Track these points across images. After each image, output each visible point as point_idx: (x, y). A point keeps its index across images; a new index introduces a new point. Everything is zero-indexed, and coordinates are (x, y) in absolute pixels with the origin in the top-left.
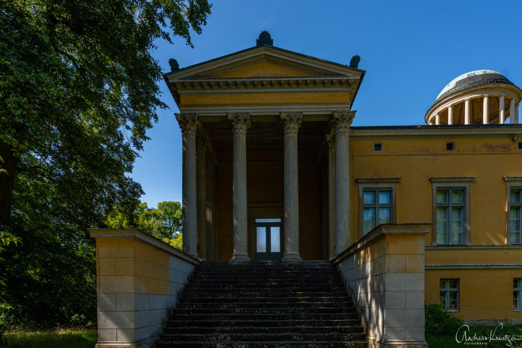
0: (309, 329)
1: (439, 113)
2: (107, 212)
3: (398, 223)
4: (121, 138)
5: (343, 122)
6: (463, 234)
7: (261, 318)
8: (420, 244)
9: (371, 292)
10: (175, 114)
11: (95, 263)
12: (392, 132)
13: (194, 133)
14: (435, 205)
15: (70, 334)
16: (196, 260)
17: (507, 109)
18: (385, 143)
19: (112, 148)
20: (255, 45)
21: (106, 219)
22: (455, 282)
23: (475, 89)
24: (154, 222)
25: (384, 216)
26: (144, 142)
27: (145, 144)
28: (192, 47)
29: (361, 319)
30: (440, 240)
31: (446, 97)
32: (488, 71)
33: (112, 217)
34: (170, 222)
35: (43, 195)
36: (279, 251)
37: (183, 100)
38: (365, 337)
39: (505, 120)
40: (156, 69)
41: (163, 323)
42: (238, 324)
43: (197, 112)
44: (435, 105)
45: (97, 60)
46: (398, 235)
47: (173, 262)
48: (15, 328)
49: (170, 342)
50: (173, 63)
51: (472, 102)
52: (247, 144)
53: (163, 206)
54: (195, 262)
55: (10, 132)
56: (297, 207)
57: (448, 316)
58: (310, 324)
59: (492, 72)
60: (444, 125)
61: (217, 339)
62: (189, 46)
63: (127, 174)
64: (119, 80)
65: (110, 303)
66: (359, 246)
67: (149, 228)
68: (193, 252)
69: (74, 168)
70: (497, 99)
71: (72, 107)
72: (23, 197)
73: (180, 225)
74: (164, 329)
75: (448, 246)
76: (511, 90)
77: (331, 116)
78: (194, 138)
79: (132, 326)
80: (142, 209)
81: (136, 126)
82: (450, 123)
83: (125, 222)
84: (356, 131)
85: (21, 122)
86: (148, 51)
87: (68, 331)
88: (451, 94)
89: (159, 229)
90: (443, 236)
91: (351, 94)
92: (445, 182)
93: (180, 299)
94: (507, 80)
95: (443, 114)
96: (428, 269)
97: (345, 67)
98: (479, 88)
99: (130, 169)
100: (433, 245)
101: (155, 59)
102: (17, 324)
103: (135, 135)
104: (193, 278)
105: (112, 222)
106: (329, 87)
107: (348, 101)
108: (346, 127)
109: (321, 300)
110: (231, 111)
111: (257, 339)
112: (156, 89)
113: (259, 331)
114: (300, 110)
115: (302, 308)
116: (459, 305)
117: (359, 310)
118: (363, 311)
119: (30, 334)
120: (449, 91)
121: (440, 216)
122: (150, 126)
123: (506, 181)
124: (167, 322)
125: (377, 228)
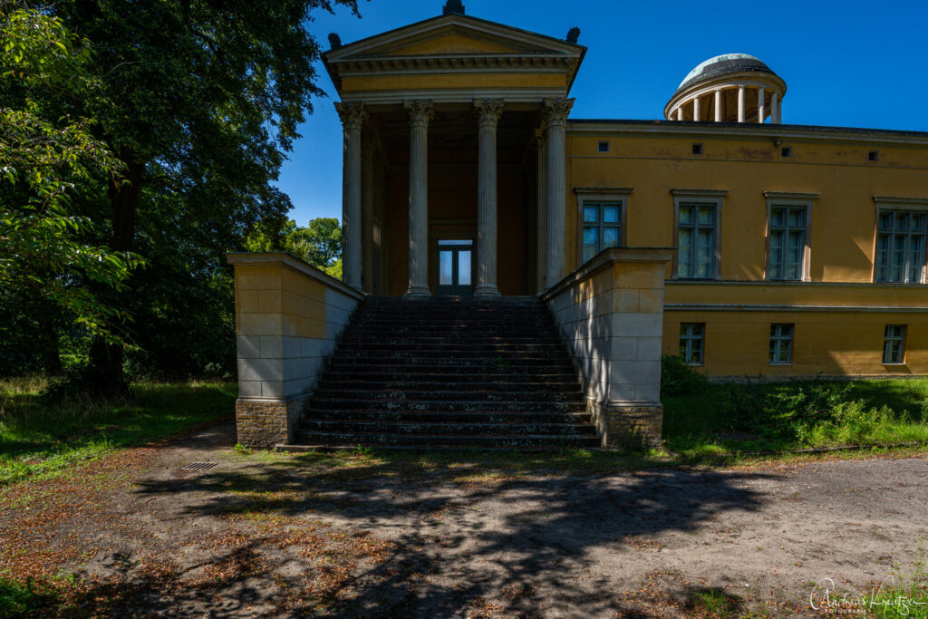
0: (508, 386)
1: (681, 106)
2: (247, 233)
3: (628, 245)
4: (265, 137)
5: (557, 112)
6: (712, 265)
7: (445, 370)
8: (658, 276)
9: (593, 339)
10: (335, 103)
11: (233, 299)
12: (622, 128)
13: (359, 127)
14: (677, 225)
15: (204, 387)
16: (359, 293)
17: (767, 105)
18: (614, 142)
19: (254, 150)
20: (441, 13)
21: (245, 241)
22: (699, 328)
23: (728, 77)
24: (305, 245)
25: (610, 237)
26: (293, 140)
27: (295, 143)
28: (360, 17)
29: (578, 373)
30: (682, 272)
31: (691, 86)
32: (744, 56)
33: (253, 238)
34: (324, 245)
35: (170, 212)
36: (469, 284)
37: (346, 85)
38: (582, 397)
39: (764, 119)
40: (312, 47)
41: (318, 375)
42: (416, 379)
43: (363, 100)
44: (676, 95)
45: (239, 40)
46: (631, 262)
47: (331, 297)
48: (141, 379)
49: (328, 400)
50: (334, 39)
51: (724, 93)
52: (429, 140)
53: (314, 224)
54: (359, 297)
55: (132, 134)
56: (495, 224)
57: (689, 371)
58: (510, 379)
59: (749, 57)
60: (688, 120)
61: (388, 396)
62: (355, 16)
63: (271, 183)
64: (264, 62)
65: (252, 347)
66: (578, 277)
67: (298, 253)
68: (356, 283)
69: (207, 177)
70: (755, 91)
71: (207, 99)
72: (148, 216)
73: (339, 249)
74: (319, 383)
75: (692, 279)
76: (772, 81)
77: (542, 104)
78: (358, 133)
79: (280, 378)
80: (290, 229)
81: (284, 120)
82: (696, 119)
83: (268, 245)
84: (574, 125)
85: (147, 121)
86: (303, 24)
87: (202, 384)
88: (698, 82)
89: (311, 254)
90: (685, 267)
91: (568, 76)
92: (690, 195)
93: (339, 345)
94: (767, 68)
95: (688, 108)
96: (667, 310)
97: (561, 41)
98: (732, 76)
99: (275, 176)
100: (674, 278)
101: (311, 34)
102: (144, 373)
103: (283, 132)
104: (356, 317)
105: (253, 245)
106: (539, 67)
107: (564, 85)
108: (562, 119)
109: (525, 349)
110: (408, 97)
111: (440, 398)
112: (311, 72)
113: (443, 388)
114: (500, 96)
115: (500, 359)
116: (703, 357)
117: (575, 362)
118: (581, 362)
119: (158, 386)
120: (695, 78)
121: (683, 240)
122: (301, 120)
123: (766, 198)
124: (323, 374)
125: (601, 254)
